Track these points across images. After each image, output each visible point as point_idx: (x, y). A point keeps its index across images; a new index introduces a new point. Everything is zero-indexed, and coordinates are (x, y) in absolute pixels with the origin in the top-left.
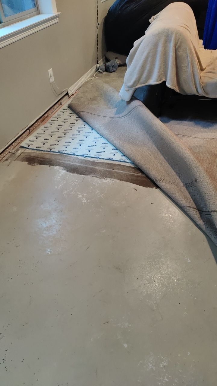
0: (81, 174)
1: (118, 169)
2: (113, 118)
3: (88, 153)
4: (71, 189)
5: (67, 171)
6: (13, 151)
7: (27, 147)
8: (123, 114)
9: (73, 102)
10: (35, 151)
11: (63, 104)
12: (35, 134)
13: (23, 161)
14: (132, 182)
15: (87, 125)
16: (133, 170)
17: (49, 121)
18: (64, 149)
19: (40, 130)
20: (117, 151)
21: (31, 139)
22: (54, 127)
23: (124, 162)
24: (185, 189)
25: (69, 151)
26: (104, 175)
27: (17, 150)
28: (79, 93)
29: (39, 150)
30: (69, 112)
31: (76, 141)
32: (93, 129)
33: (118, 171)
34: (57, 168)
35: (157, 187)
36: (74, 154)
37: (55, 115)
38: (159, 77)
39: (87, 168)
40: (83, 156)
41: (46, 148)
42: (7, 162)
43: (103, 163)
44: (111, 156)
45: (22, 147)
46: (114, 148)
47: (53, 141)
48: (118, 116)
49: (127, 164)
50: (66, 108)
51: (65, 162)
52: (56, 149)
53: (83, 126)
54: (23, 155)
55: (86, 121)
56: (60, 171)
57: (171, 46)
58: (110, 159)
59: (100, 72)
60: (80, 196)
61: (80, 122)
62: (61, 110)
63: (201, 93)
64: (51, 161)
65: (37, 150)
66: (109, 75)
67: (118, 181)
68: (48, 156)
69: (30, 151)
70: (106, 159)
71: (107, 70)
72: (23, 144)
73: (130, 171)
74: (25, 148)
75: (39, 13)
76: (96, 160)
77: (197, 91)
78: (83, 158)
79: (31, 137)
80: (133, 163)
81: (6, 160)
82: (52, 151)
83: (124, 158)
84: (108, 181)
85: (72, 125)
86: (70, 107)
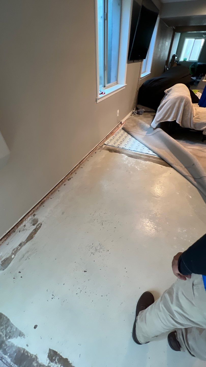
0: (135, 158)
1: (152, 158)
2: (145, 136)
3: (136, 150)
4: (132, 164)
5: (128, 156)
6: (101, 146)
7: (107, 144)
8: (151, 134)
9: (124, 127)
10: (111, 147)
11: (119, 127)
12: (109, 139)
13: (106, 150)
14: (159, 164)
15: (133, 138)
16: (159, 159)
17: (115, 134)
18: (124, 147)
19: (111, 138)
20: (150, 150)
21: (108, 141)
22: (117, 137)
23: (154, 155)
24: (186, 169)
25: (127, 148)
26: (146, 160)
27: (103, 145)
28: (126, 123)
29: (113, 146)
30: (123, 131)
31: (130, 144)
32: (136, 139)
33: (152, 159)
34: (123, 155)
35: (172, 167)
36: (130, 150)
37: (117, 132)
38: (173, 118)
39: (137, 156)
40: (134, 151)
41: (116, 145)
42: (100, 150)
43: (144, 155)
44: (148, 152)
45: (105, 144)
46: (148, 149)
47: (118, 143)
48: (148, 135)
49: (156, 156)
50: (121, 129)
51: (126, 153)
52: (121, 147)
53: (131, 138)
54: (106, 148)
55: (133, 136)
56: (125, 156)
57: (183, 104)
58: (147, 154)
59: (134, 114)
60: (137, 167)
61: (129, 136)
62: (119, 130)
63: (192, 127)
64: (120, 152)
65: (112, 146)
66: (139, 116)
67: (152, 163)
68: (117, 149)
69: (109, 146)
70: (145, 153)
71: (138, 113)
72: (105, 143)
73: (158, 159)
74: (106, 145)
75: (117, 83)
76: (140, 153)
77: (191, 126)
78: (134, 152)
79: (108, 140)
80: (159, 156)
81: (99, 149)
82: (119, 147)
83: (154, 154)
84: (148, 162)
85: (126, 137)
86: (123, 129)
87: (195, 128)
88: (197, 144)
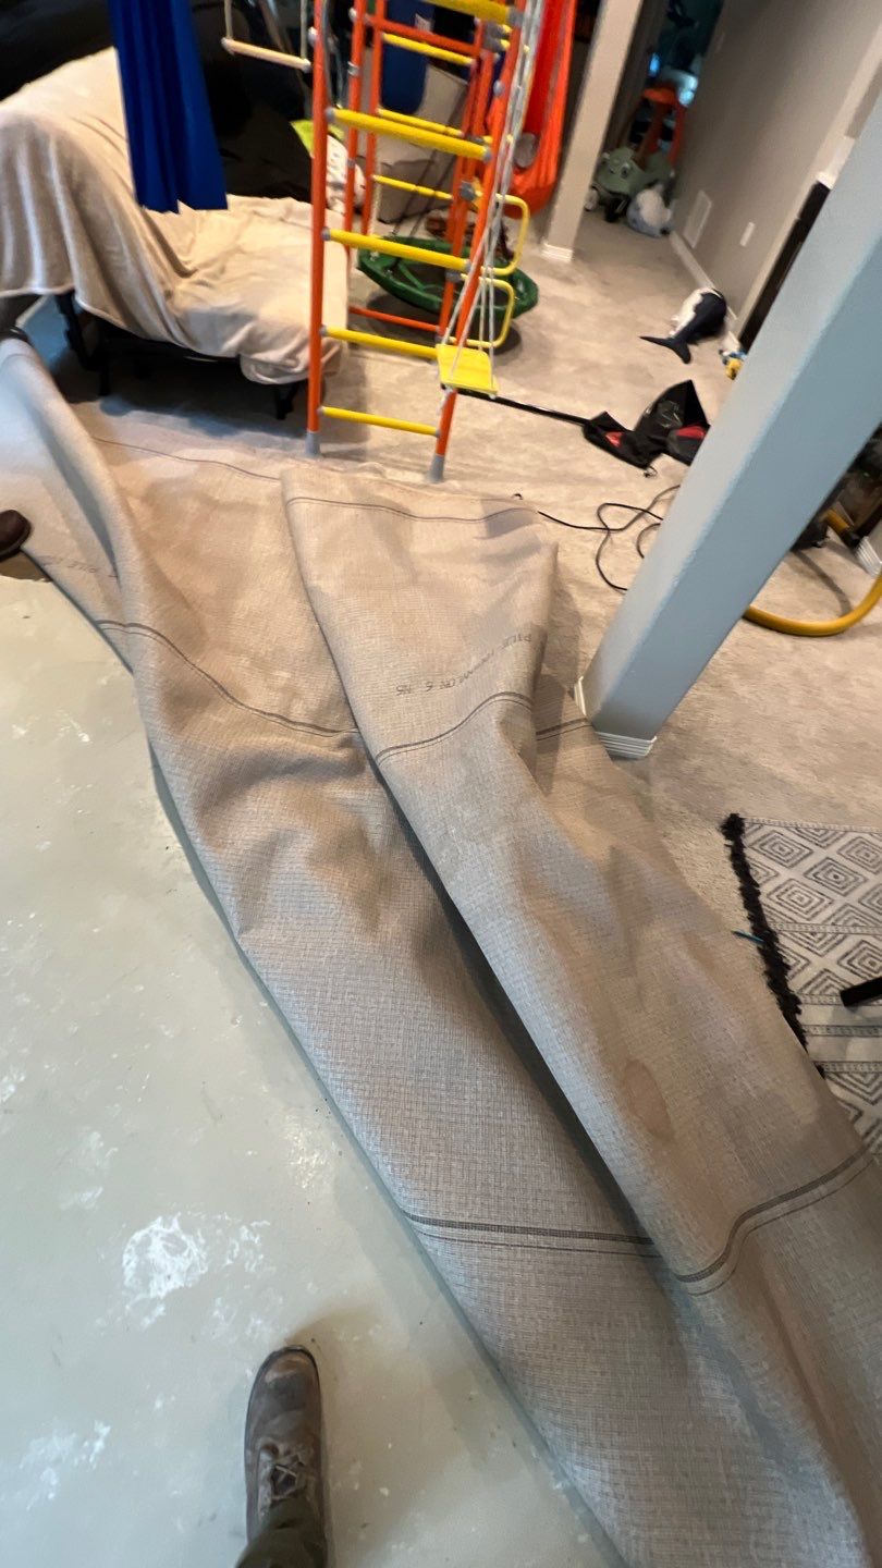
38: (52, 276)
87: (194, 342)
88: (247, 434)
